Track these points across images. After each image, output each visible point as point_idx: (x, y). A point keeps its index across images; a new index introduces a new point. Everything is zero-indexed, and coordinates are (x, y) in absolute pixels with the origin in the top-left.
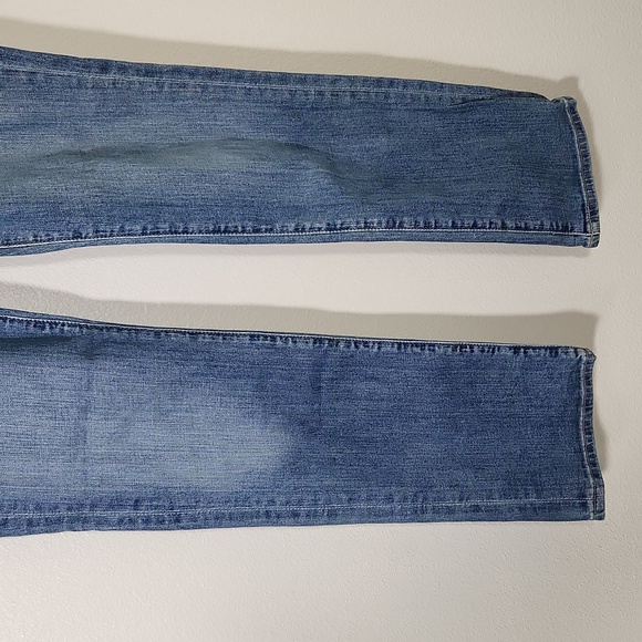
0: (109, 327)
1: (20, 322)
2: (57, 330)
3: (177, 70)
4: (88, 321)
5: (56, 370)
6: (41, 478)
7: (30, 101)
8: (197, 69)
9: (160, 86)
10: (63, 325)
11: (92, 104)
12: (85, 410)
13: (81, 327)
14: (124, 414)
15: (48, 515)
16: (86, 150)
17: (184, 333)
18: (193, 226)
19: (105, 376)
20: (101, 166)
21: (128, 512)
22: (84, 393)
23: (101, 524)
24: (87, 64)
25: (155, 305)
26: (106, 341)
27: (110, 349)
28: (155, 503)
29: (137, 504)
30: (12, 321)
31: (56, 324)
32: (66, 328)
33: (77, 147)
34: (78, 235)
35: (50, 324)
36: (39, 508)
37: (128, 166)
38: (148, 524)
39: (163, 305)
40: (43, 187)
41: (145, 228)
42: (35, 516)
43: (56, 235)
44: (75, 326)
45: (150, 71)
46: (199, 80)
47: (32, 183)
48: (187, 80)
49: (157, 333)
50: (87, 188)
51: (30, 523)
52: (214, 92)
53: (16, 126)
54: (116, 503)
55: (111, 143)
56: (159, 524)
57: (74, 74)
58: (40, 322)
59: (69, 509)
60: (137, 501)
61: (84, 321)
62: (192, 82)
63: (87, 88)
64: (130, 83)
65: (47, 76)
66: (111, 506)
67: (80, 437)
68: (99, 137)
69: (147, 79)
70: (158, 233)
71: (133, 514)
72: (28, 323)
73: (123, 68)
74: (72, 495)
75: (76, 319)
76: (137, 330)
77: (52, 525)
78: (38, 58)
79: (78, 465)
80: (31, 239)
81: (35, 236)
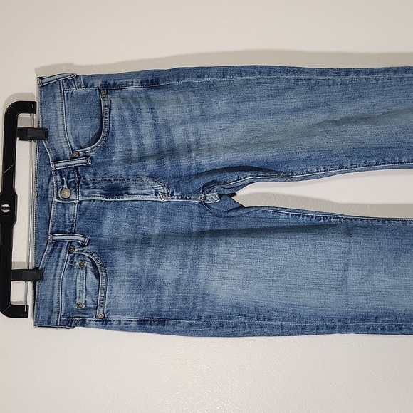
0: (356, 219)
1: (308, 216)
2: (327, 221)
3: (387, 70)
4: (343, 215)
5: (332, 243)
6: (324, 303)
7: (308, 95)
8: (398, 68)
9: (377, 80)
10: (330, 218)
11: (340, 94)
12: (347, 265)
13: (340, 219)
14: (368, 267)
15: (328, 324)
16: (337, 119)
17: (398, 221)
18: (404, 159)
19: (358, 246)
20: (349, 127)
21: (371, 324)
22: (347, 256)
23: (357, 330)
24: (338, 72)
25: (374, 205)
26: (356, 226)
27: (359, 231)
28: (387, 319)
29: (377, 319)
30: (303, 216)
31: (327, 217)
32: (332, 219)
33: (332, 118)
34: (341, 167)
35: (324, 217)
36: (323, 320)
37: (364, 127)
38: (384, 331)
39: (378, 205)
40: (321, 141)
41: (378, 162)
42: (321, 324)
43: (329, 168)
44: (337, 218)
45: (371, 72)
46: (399, 75)
47: (314, 140)
48: (392, 75)
49: (383, 221)
50: (344, 141)
51: (318, 328)
52: (408, 80)
53: (299, 109)
54: (365, 318)
55: (349, 115)
56: (390, 331)
57: (331, 78)
58: (318, 216)
59: (339, 321)
60: (376, 317)
61: (341, 215)
62: (395, 76)
63: (337, 85)
64: (360, 80)
65: (317, 80)
66: (363, 320)
67: (344, 280)
68: (342, 112)
69: (370, 77)
70: (385, 164)
71: (374, 324)
72: (312, 217)
73: (357, 72)
74: (341, 313)
75: (337, 215)
76: (372, 220)
77: (330, 330)
78: (312, 71)
79: (343, 296)
80: (315, 171)
81: (317, 169)
